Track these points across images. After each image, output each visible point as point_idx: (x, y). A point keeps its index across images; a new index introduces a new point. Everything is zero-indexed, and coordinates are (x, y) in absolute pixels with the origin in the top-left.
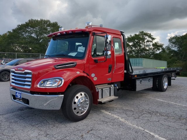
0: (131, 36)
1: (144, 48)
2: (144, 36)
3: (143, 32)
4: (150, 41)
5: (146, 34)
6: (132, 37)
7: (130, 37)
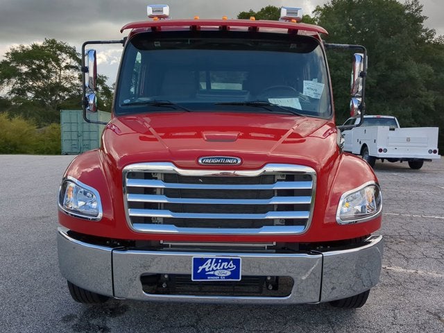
0: (23, 47)
1: (60, 82)
2: (58, 52)
3: (53, 42)
4: (72, 67)
5: (62, 49)
6: (24, 51)
7: (19, 50)
